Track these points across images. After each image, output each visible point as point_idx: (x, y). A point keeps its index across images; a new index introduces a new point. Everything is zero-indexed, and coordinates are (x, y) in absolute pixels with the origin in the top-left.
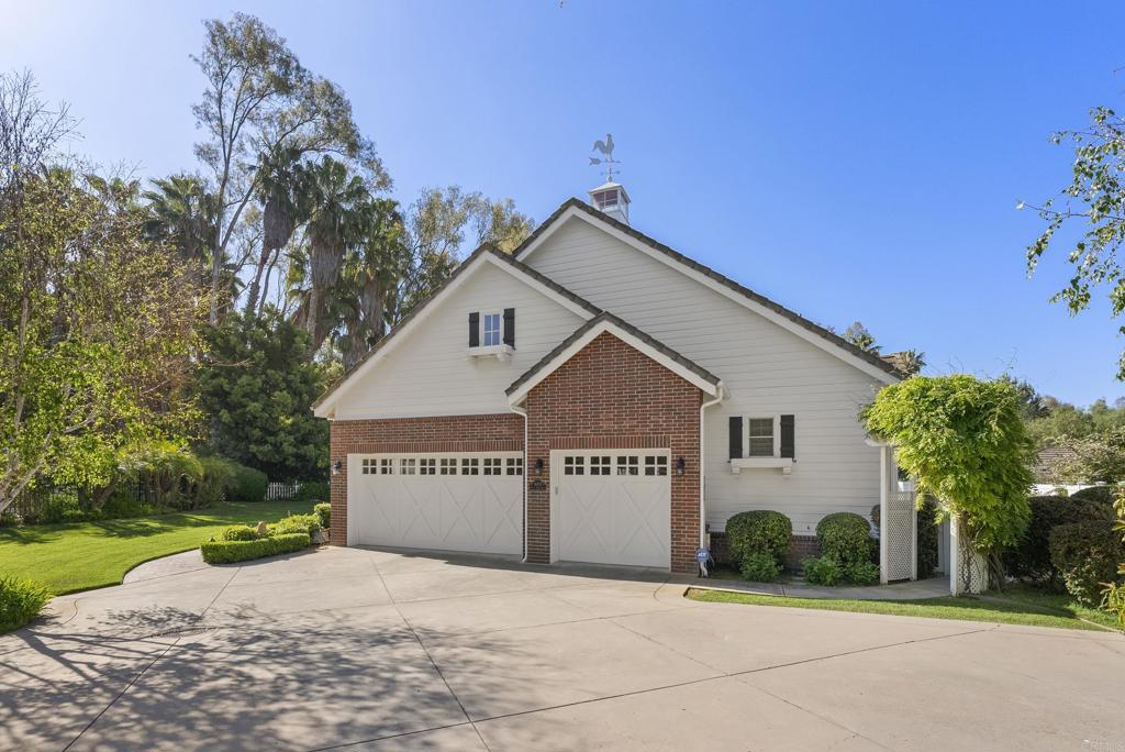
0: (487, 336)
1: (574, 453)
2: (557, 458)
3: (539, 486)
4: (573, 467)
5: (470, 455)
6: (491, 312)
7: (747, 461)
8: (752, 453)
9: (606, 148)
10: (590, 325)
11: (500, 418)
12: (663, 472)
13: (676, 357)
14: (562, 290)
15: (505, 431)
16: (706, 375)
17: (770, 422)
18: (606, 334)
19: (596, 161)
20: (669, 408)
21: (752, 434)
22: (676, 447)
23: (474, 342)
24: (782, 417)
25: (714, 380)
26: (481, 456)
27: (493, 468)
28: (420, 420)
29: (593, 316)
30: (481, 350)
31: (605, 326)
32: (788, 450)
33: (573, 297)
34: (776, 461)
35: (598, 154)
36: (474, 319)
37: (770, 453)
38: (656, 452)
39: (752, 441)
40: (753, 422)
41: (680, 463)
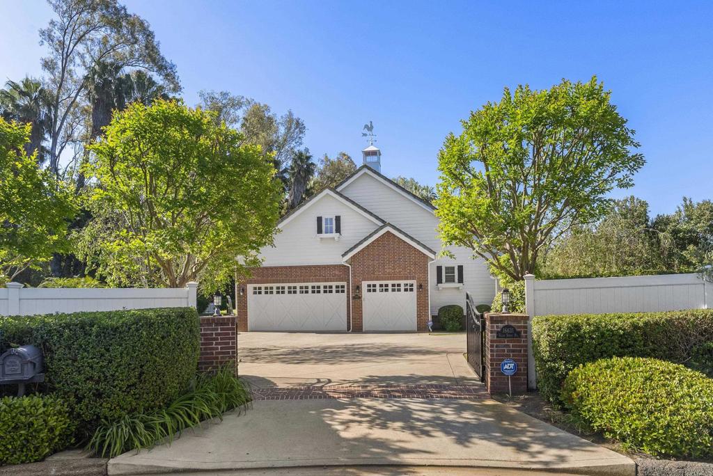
0: (326, 228)
1: (372, 283)
2: (364, 284)
3: (358, 298)
4: (372, 289)
5: (316, 284)
6: (329, 217)
7: (444, 285)
8: (447, 281)
9: (370, 128)
10: (381, 228)
11: (334, 266)
12: (411, 290)
13: (419, 243)
14: (366, 211)
15: (337, 273)
16: (431, 251)
17: (453, 268)
18: (388, 232)
19: (365, 135)
20: (415, 264)
21: (446, 273)
22: (419, 280)
23: (320, 231)
24: (459, 266)
25: (434, 253)
26: (322, 284)
27: (328, 290)
28: (291, 267)
29: (383, 224)
30: (324, 235)
31: (388, 229)
32: (461, 280)
33: (371, 214)
34: (456, 285)
35: (366, 131)
36: (319, 220)
37: (454, 281)
38: (409, 282)
39: (446, 276)
40: (447, 268)
41: (420, 286)
